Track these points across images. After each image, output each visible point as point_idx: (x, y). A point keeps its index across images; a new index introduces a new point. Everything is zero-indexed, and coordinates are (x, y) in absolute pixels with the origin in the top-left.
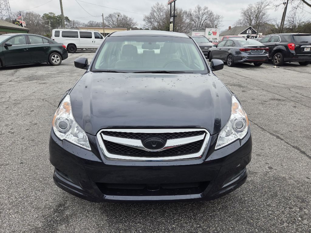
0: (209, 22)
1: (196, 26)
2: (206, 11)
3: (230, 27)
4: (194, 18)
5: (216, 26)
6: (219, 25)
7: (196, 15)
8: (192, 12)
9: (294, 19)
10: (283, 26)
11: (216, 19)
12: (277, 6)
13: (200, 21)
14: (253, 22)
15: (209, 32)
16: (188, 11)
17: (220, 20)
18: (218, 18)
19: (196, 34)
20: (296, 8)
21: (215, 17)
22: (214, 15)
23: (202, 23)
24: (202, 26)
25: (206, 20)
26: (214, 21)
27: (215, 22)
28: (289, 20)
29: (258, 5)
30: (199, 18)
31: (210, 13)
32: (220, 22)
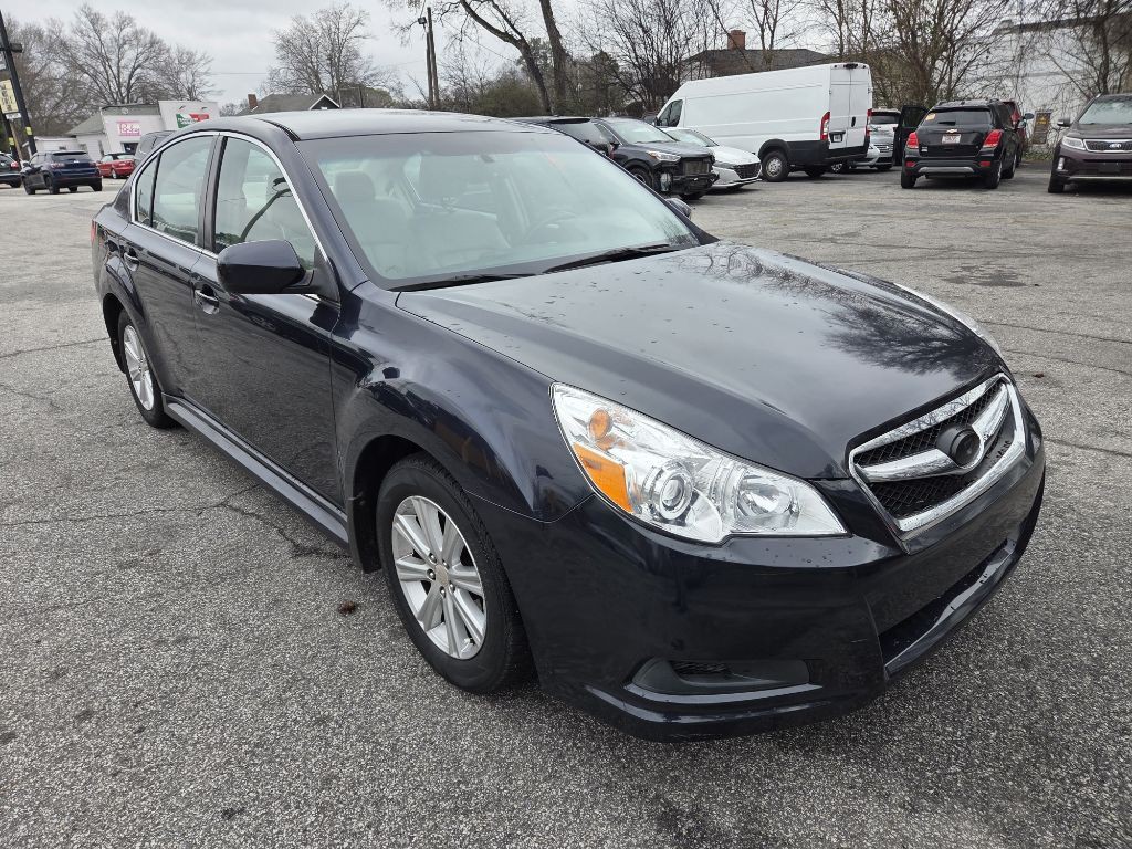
0: (153, 76)
1: (101, 92)
2: (128, 31)
3: (252, 97)
4: (82, 60)
5: (190, 91)
6: (205, 89)
7: (88, 47)
8: (67, 34)
9: (465, 72)
10: (437, 94)
11: (180, 63)
12: (403, 29)
13: (116, 72)
14: (326, 81)
15: (179, 116)
16: (45, 28)
17: (202, 70)
18: (188, 60)
19: (121, 123)
20: (459, 36)
21: (174, 56)
22: (168, 51)
23: (127, 78)
24: (129, 91)
25: (139, 66)
26: (177, 73)
27: (182, 76)
28: (452, 77)
29: (325, 20)
30: (105, 60)
31: (148, 39)
32: (206, 78)
